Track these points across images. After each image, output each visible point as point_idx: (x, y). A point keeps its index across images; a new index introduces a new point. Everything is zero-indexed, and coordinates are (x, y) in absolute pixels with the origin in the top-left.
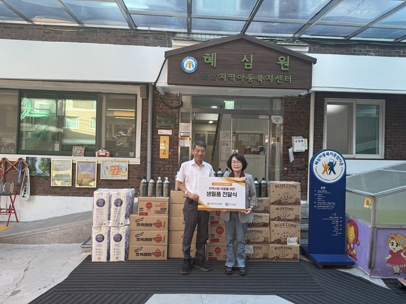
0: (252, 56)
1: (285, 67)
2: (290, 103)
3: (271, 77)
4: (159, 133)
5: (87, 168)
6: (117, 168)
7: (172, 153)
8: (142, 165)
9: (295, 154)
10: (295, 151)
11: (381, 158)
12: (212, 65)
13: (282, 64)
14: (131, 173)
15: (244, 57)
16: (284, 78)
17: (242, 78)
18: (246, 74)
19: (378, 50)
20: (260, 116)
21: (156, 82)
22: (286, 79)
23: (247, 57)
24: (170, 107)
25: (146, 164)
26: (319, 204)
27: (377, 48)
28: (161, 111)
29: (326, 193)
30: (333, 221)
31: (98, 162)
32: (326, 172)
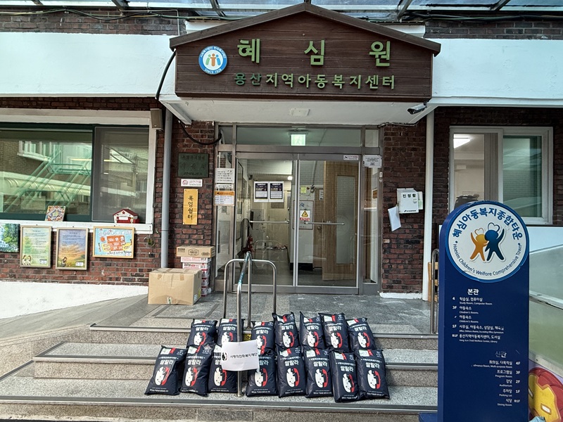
0: (323, 42)
1: (383, 60)
2: (393, 134)
3: (358, 79)
4: (182, 185)
5: (73, 239)
6: (117, 239)
7: (202, 215)
8: (156, 236)
9: (403, 217)
10: (402, 212)
11: (547, 224)
12: (253, 60)
13: (377, 56)
14: (139, 248)
15: (308, 45)
16: (380, 81)
17: (306, 81)
18: (314, 74)
19: (554, 30)
20: (344, 156)
21: (158, 95)
22: (386, 82)
23: (314, 45)
24: (200, 143)
25: (160, 234)
26: (462, 329)
27: (551, 26)
28: (185, 149)
29: (480, 304)
30: (498, 371)
31: (89, 229)
32: (479, 254)
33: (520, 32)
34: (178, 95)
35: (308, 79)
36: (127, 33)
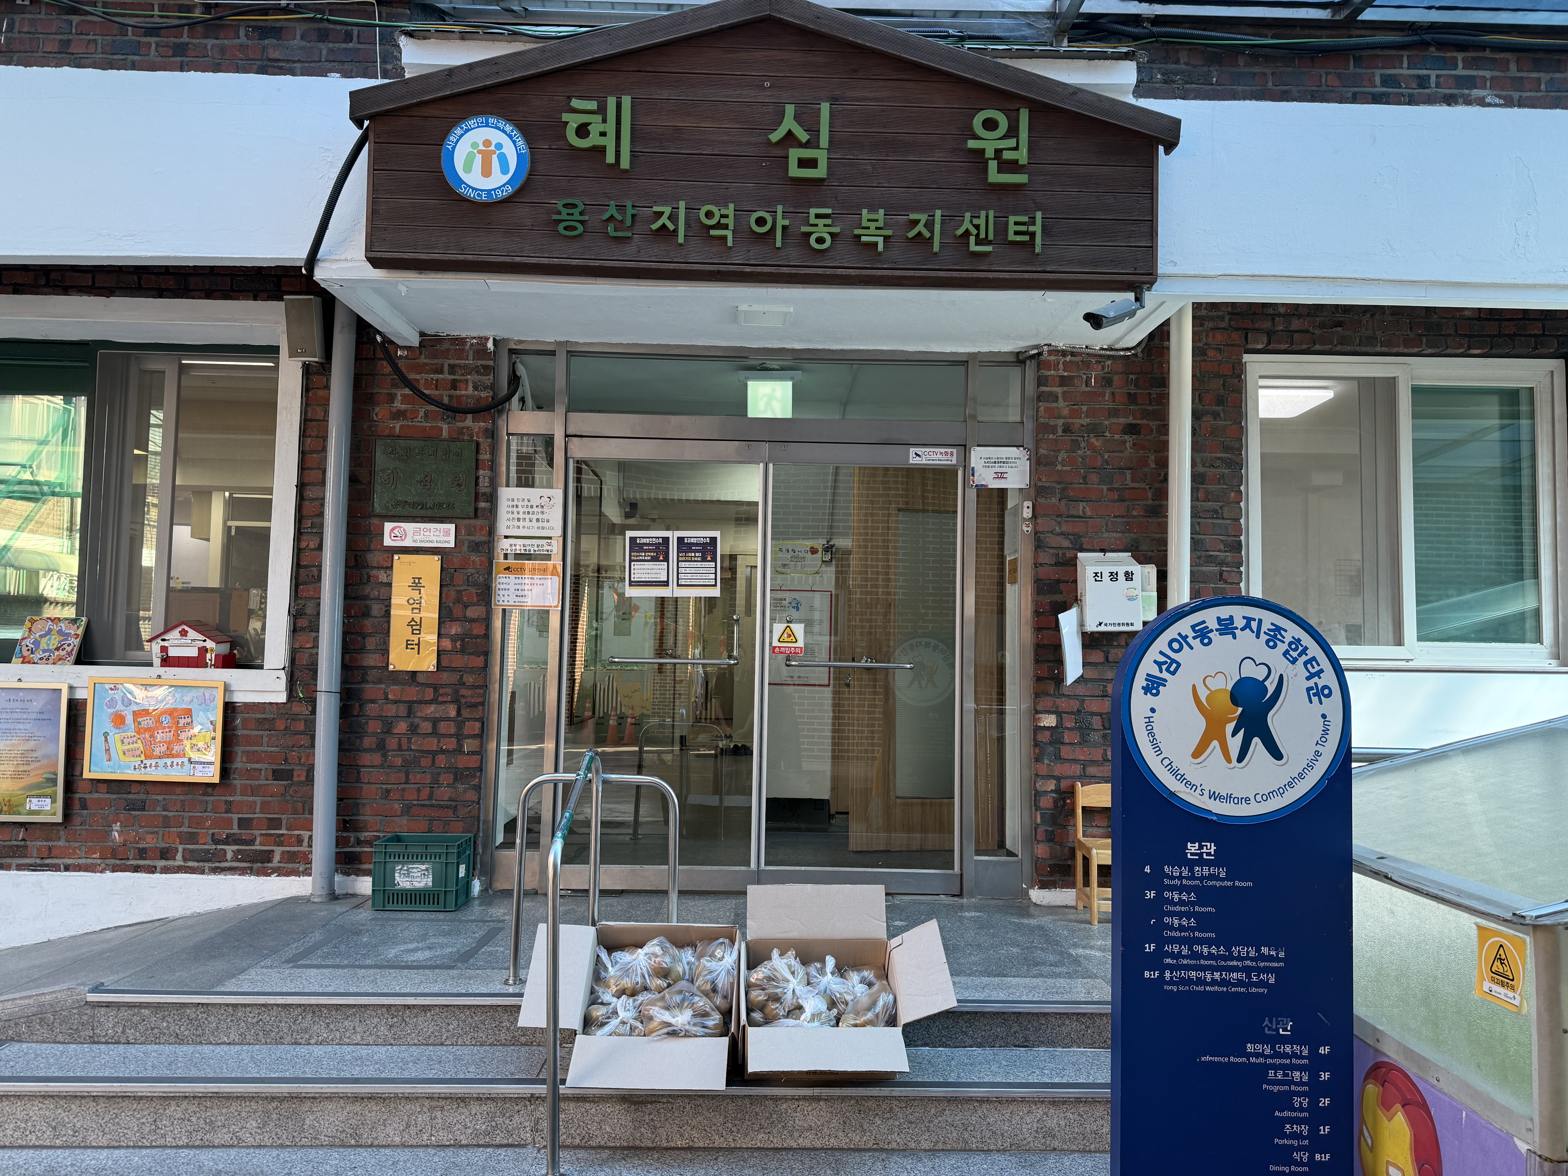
0: (825, 108)
1: (1008, 166)
2: (1063, 381)
3: (931, 222)
4: (388, 542)
5: (17, 721)
6: (166, 720)
7: (454, 639)
8: (297, 708)
9: (1098, 642)
10: (1095, 627)
12: (610, 158)
14: (239, 750)
15: (780, 116)
16: (1002, 229)
17: (772, 230)
18: (797, 210)
19: (1522, 78)
20: (913, 450)
21: (312, 258)
22: (1017, 233)
23: (797, 118)
24: (448, 408)
25: (312, 702)
26: (1172, 955)
27: (1513, 66)
28: (397, 426)
29: (1218, 884)
30: (1271, 1073)
31: (71, 688)
32: (1215, 743)
33: (1423, 82)
34: (375, 263)
35: (781, 222)
36: (216, 68)
